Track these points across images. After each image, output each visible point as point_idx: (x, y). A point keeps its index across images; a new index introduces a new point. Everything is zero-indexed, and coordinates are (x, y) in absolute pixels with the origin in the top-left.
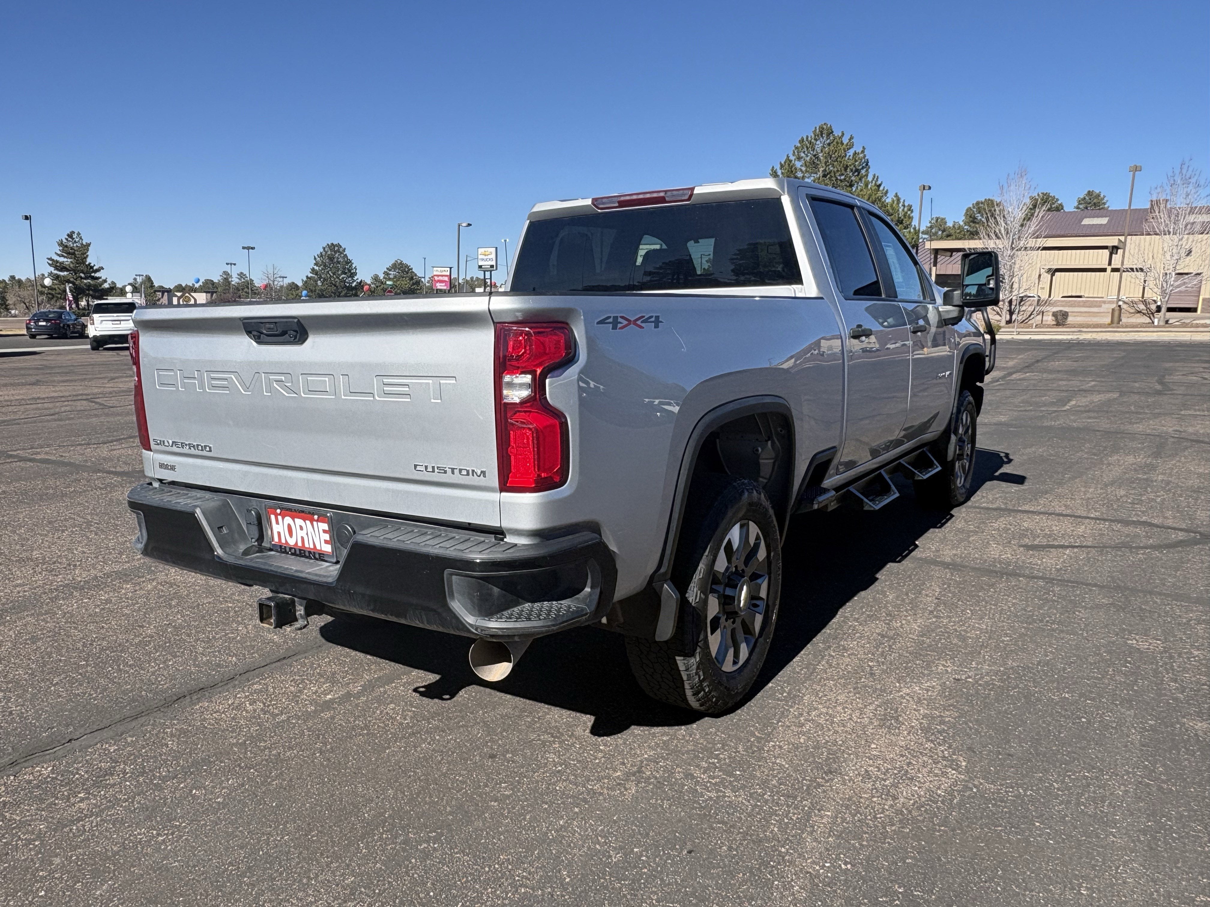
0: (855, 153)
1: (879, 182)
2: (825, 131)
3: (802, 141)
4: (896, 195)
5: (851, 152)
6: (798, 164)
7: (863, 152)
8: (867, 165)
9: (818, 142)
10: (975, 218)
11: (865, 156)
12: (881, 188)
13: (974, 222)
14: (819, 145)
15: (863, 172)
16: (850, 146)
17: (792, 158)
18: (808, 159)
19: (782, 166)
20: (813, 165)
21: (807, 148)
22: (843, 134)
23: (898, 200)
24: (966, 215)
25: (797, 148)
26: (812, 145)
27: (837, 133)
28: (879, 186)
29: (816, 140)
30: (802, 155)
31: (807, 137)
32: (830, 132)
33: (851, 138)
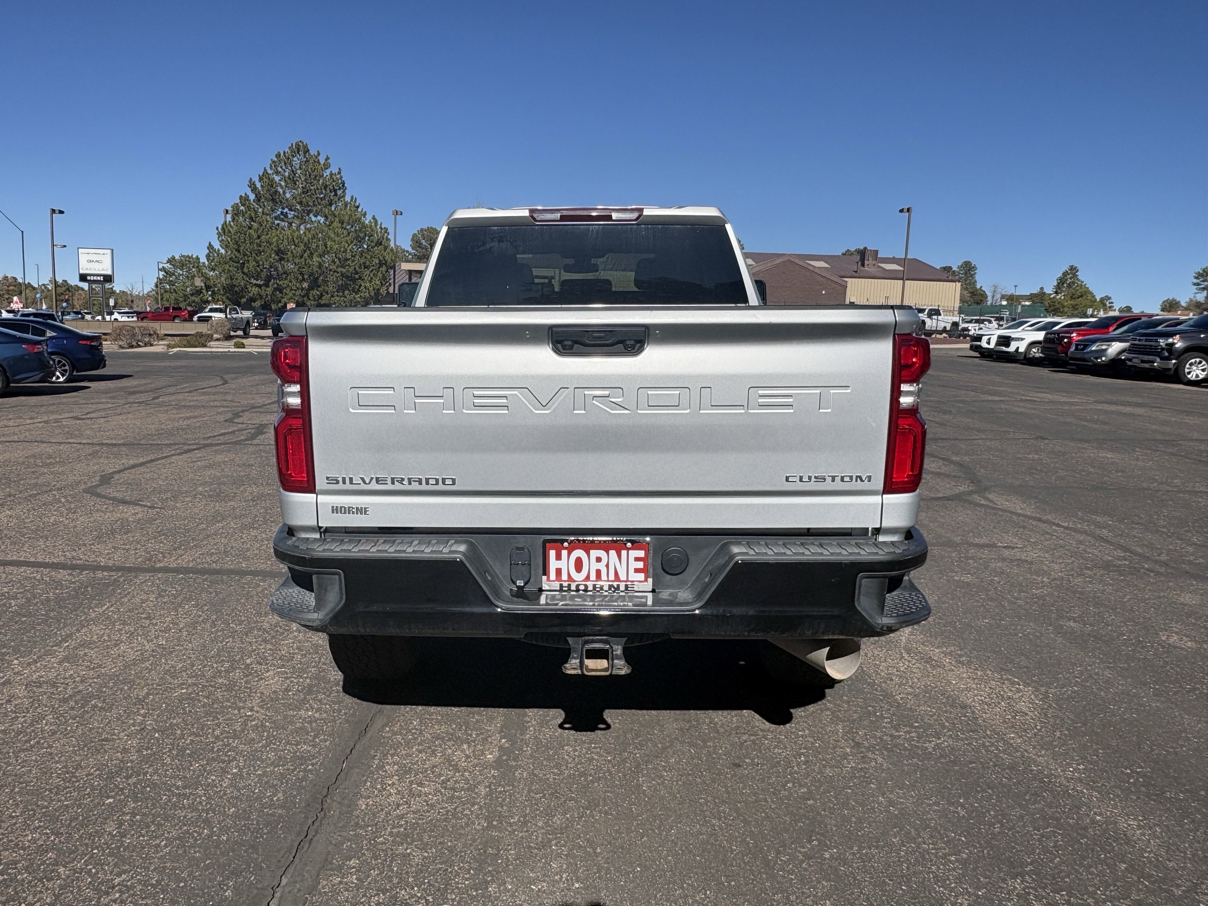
0: (331, 174)
1: (357, 204)
2: (300, 148)
3: (278, 155)
4: (374, 218)
5: (327, 173)
6: (277, 178)
7: (339, 173)
8: (343, 186)
9: (295, 159)
10: (421, 244)
11: (341, 177)
12: (360, 210)
13: (419, 247)
14: (296, 161)
15: (339, 192)
16: (327, 166)
17: (270, 171)
18: (287, 174)
19: (261, 179)
20: (292, 181)
21: (285, 164)
22: (319, 154)
23: (376, 222)
24: (413, 240)
25: (274, 162)
26: (288, 161)
27: (313, 152)
28: (358, 207)
29: (293, 156)
30: (280, 169)
31: (284, 153)
32: (307, 151)
33: (327, 159)
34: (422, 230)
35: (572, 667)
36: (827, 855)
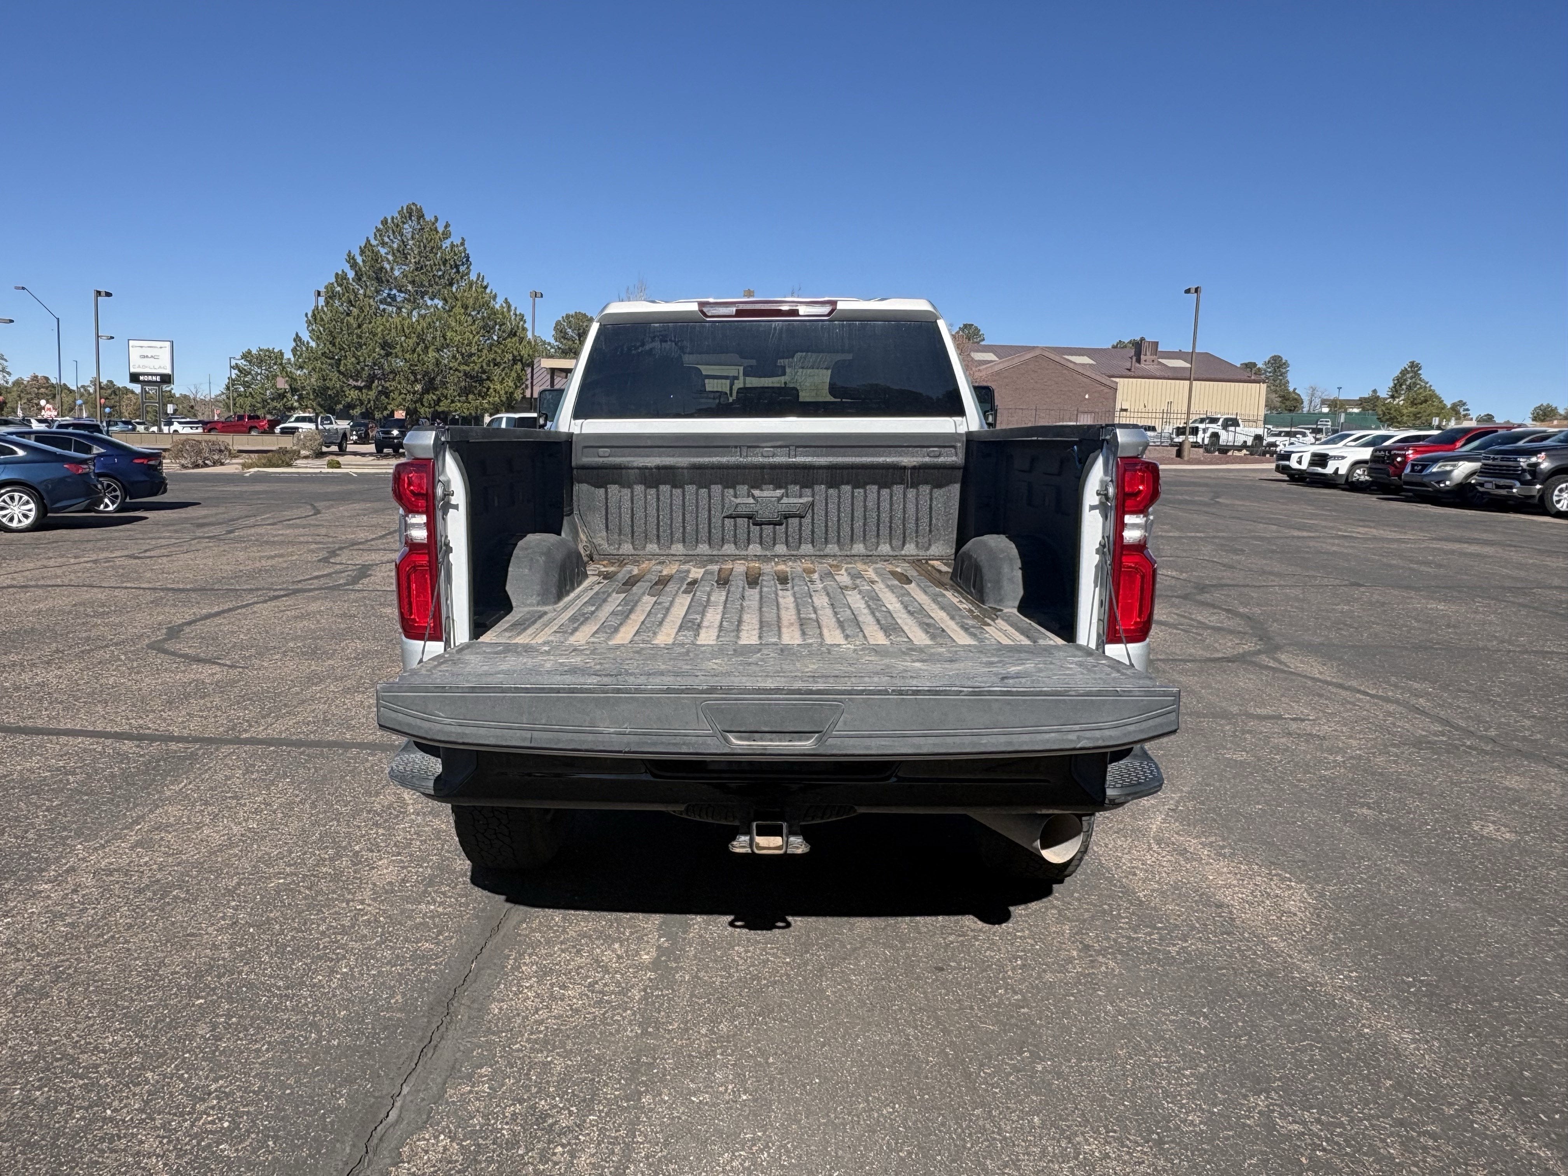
0: (452, 246)
1: (485, 283)
2: (413, 213)
3: (385, 222)
4: (506, 301)
5: (446, 244)
6: (383, 251)
7: (462, 244)
8: (468, 260)
9: (406, 226)
10: (566, 333)
11: (465, 250)
12: (488, 291)
13: (565, 338)
14: (407, 229)
15: (462, 269)
16: (446, 235)
17: (374, 242)
18: (395, 246)
19: (362, 252)
20: (402, 254)
21: (394, 232)
22: (436, 219)
23: (509, 307)
24: (555, 329)
25: (378, 230)
26: (397, 229)
27: (429, 217)
28: (486, 287)
29: (404, 223)
30: (386, 240)
31: (393, 218)
32: (421, 216)
33: (447, 226)
34: (568, 316)
35: (740, 845)
36: (1039, 1068)
